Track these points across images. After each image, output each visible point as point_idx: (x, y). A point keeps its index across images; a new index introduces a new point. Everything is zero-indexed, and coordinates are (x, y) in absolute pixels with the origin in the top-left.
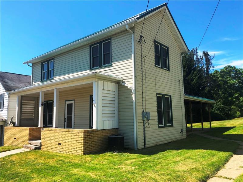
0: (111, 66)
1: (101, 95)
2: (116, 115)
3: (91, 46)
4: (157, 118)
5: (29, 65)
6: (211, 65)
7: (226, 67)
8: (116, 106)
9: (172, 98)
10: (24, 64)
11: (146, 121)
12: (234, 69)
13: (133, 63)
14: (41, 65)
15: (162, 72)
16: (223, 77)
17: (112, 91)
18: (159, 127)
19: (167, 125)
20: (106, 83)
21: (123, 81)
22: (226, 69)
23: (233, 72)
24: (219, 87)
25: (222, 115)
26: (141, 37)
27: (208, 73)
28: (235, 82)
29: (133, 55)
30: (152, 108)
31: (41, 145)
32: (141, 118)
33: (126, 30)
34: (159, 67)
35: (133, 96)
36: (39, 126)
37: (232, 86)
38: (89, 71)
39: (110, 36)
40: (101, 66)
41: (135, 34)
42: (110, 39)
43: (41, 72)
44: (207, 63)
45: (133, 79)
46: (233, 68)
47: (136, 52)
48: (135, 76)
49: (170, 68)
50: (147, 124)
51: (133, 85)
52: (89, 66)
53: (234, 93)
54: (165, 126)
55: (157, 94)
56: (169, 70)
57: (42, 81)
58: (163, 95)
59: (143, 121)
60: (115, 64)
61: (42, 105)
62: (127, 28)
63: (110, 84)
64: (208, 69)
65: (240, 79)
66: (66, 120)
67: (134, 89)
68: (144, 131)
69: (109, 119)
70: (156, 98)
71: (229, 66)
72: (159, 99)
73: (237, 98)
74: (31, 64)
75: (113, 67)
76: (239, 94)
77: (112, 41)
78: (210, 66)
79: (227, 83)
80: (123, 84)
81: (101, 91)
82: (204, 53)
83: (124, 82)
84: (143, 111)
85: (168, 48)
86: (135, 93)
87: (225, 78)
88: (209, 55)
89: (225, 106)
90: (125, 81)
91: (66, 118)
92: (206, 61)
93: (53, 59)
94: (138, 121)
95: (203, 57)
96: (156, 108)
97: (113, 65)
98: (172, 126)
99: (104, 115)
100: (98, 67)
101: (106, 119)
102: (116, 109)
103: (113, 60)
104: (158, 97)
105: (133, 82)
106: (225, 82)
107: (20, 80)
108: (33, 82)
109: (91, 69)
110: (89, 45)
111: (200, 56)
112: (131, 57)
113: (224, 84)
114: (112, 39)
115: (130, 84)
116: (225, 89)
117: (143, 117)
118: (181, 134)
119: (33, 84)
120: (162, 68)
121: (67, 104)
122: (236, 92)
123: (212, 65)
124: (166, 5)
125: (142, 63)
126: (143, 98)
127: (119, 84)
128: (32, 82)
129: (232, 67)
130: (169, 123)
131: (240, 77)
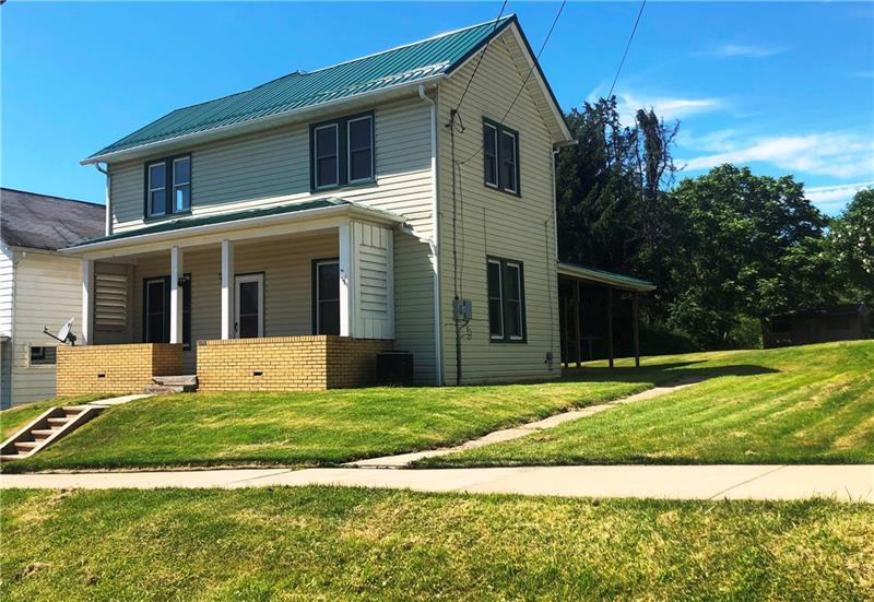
0: (374, 184)
1: (358, 257)
2: (390, 309)
3: (312, 128)
4: (487, 317)
5: (100, 170)
6: (665, 161)
7: (718, 169)
8: (390, 284)
9: (525, 268)
10: (82, 163)
11: (463, 323)
12: (743, 180)
13: (433, 181)
14: (143, 171)
15: (502, 200)
16: (706, 207)
17: (380, 248)
18: (492, 341)
19: (512, 338)
20: (367, 228)
21: (408, 223)
22: (719, 178)
23: (742, 188)
24: (692, 241)
25: (698, 344)
26: (453, 112)
27: (652, 190)
28: (747, 226)
29: (433, 160)
30: (477, 293)
31: (198, 383)
32: (452, 315)
33: (417, 95)
34: (493, 188)
35: (434, 260)
36: (174, 340)
37: (735, 240)
38: (308, 194)
39: (371, 106)
40: (343, 184)
41: (440, 107)
42: (372, 112)
43: (143, 191)
44: (651, 155)
45: (434, 220)
46: (741, 174)
47: (441, 153)
48: (438, 213)
49: (522, 188)
50: (465, 329)
51: (434, 233)
52: (309, 182)
53: (740, 266)
54: (506, 340)
55: (489, 257)
56: (518, 195)
57: (147, 219)
58: (503, 261)
59: (457, 320)
60: (382, 180)
61: (179, 284)
62: (422, 93)
63: (376, 229)
64: (654, 175)
65: (763, 216)
66: (238, 327)
67: (435, 243)
68: (458, 345)
69: (375, 315)
70: (485, 268)
71: (728, 168)
72: (492, 270)
73: (750, 283)
74: (104, 166)
75: (378, 186)
76: (756, 266)
77: (377, 120)
78: (662, 164)
79: (718, 229)
80: (406, 231)
81: (358, 248)
82: (641, 115)
83: (410, 227)
84: (457, 298)
85: (517, 134)
86: (438, 255)
87: (713, 212)
88: (660, 122)
89: (710, 309)
90: (412, 223)
91: (238, 321)
92: (648, 147)
93: (190, 154)
94: (445, 321)
95: (635, 131)
96: (486, 293)
97: (379, 182)
98: (524, 341)
99: (365, 306)
100: (335, 185)
101: (367, 314)
102: (389, 292)
103: (378, 170)
104: (489, 265)
105: (434, 227)
106: (713, 226)
107: (31, 212)
108: (115, 221)
109: (313, 191)
110: (307, 124)
111: (627, 129)
112: (429, 165)
113: (708, 233)
114: (377, 114)
115: (426, 232)
116: (710, 249)
117: (455, 311)
118: (546, 366)
119: (114, 226)
120: (500, 189)
121: (242, 285)
122: (748, 263)
123: (669, 163)
124: (514, 19)
125: (454, 180)
126: (455, 265)
127: (398, 231)
128: (111, 220)
129: (737, 171)
130: (517, 334)
131: (763, 207)
